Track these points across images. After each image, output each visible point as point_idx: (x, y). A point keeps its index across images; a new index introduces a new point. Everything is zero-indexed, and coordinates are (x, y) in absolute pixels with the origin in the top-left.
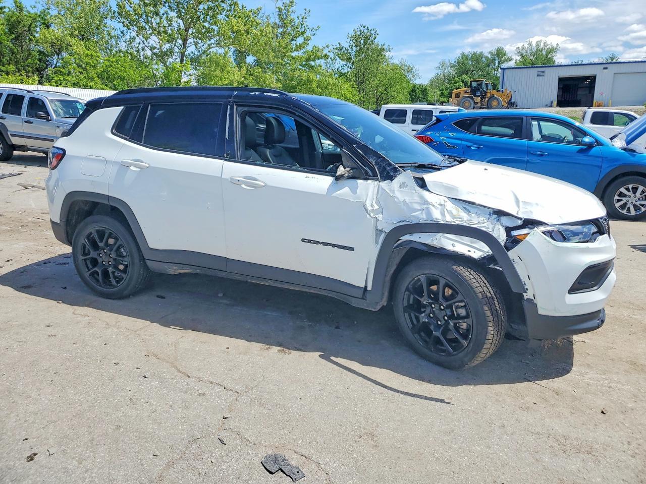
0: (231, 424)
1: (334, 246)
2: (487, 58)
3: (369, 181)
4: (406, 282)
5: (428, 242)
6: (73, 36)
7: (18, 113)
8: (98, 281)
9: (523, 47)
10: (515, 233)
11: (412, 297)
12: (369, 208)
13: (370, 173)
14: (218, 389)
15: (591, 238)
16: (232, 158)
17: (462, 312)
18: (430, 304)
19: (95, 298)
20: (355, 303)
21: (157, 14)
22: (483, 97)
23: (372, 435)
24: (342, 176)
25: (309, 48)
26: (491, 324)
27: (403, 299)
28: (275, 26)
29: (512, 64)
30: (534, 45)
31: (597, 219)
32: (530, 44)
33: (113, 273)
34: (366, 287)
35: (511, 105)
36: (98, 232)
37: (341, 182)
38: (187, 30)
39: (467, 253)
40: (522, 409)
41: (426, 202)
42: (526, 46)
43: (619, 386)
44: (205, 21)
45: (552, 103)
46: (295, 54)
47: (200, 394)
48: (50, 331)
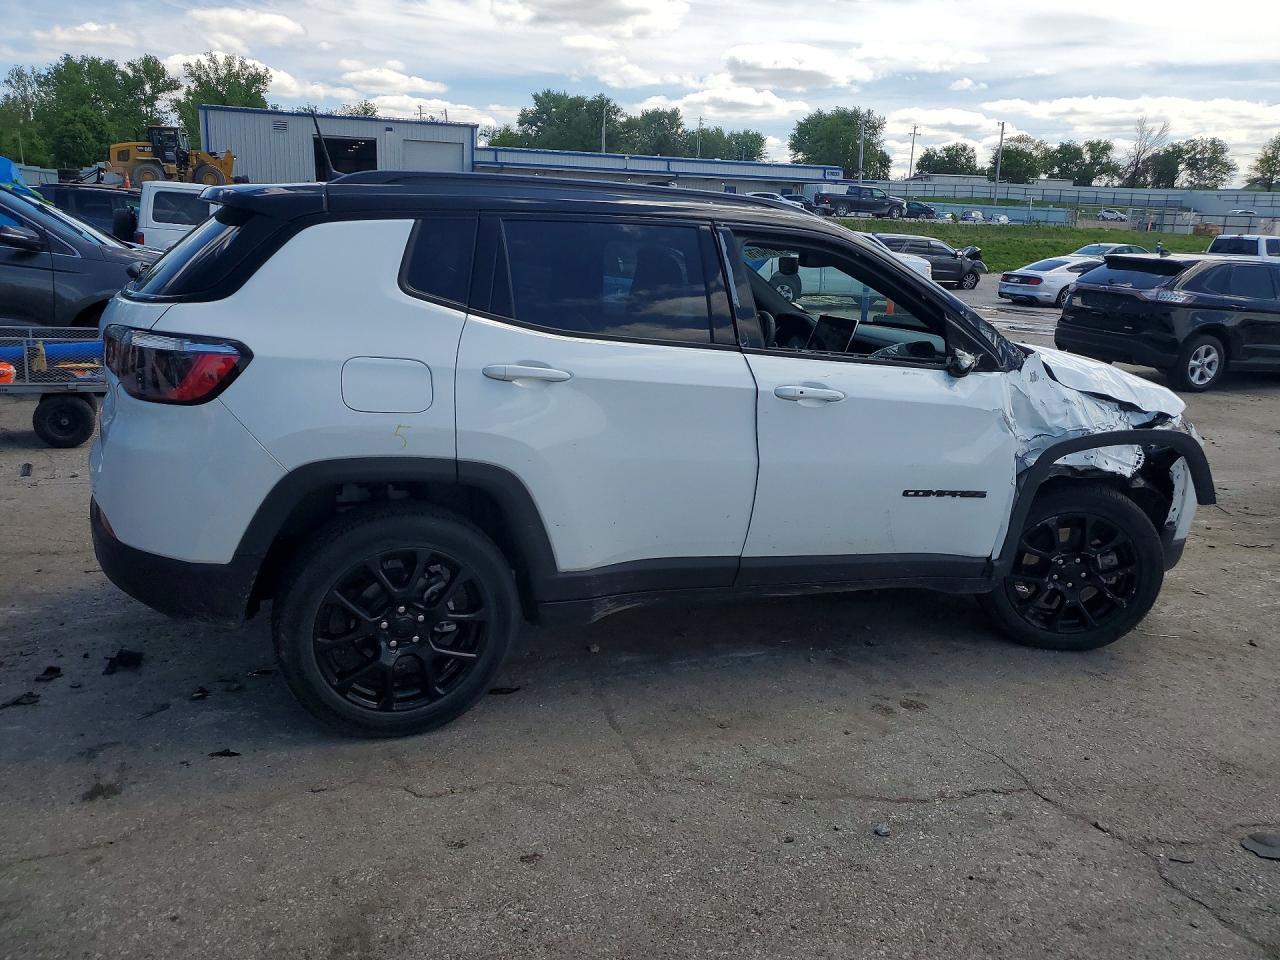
2: (124, 74)
5: (1082, 462)
9: (199, 66)
12: (1011, 420)
20: (967, 588)
22: (182, 163)
30: (221, 62)
32: (213, 60)
34: (991, 555)
42: (205, 61)
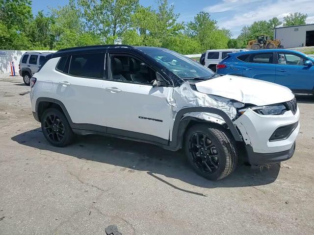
0: (96, 206)
1: (153, 120)
2: (268, 23)
3: (169, 87)
4: (189, 137)
5: (197, 116)
6: (65, 27)
7: (35, 63)
8: (52, 138)
9: (287, 17)
10: (240, 111)
11: (193, 145)
12: (169, 101)
13: (169, 83)
14: (95, 189)
15: (282, 113)
16: (107, 79)
17: (215, 151)
18: (201, 148)
19: (52, 147)
20: (165, 148)
21: (102, 13)
22: (265, 44)
23: (162, 212)
24: (156, 85)
25: (175, 24)
26: (228, 157)
27: (189, 145)
28: (158, 15)
29: (281, 26)
30: (293, 15)
31: (285, 103)
32: (291, 15)
33: (59, 135)
34: (169, 139)
35: (280, 46)
36: (51, 116)
37: (155, 88)
38: (116, 20)
39: (216, 122)
40: (243, 200)
41: (196, 97)
42: (289, 15)
43: (300, 189)
44: (124, 14)
45: (303, 44)
46: (168, 28)
47: (86, 191)
48: (27, 162)
